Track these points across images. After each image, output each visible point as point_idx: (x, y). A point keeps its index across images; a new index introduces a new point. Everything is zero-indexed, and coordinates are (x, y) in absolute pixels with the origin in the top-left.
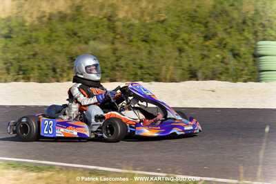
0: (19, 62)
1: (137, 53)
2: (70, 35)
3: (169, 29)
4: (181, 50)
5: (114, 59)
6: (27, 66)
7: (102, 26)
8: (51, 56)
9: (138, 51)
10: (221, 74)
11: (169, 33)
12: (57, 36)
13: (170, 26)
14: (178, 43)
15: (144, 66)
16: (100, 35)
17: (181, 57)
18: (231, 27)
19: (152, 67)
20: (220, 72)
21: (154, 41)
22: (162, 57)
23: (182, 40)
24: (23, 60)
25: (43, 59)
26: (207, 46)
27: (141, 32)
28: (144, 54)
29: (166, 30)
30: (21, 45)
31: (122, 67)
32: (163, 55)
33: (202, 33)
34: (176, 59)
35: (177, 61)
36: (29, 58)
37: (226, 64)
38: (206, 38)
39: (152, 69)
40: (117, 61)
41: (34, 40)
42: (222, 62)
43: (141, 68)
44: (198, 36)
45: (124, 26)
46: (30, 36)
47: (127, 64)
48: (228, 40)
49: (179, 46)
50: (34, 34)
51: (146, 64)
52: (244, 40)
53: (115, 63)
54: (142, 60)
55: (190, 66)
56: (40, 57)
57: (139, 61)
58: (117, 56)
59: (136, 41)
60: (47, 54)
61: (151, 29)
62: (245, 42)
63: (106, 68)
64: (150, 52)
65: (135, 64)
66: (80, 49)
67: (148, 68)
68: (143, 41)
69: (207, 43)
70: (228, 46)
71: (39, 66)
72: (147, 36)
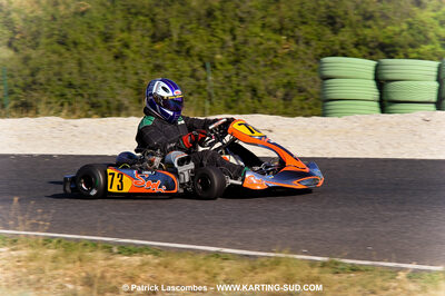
1: (60, 63)
5: (27, 72)
11: (96, 31)
14: (114, 47)
15: (75, 83)
17: (125, 68)
19: (86, 85)
21: (75, 44)
22: (99, 69)
23: (120, 41)
27: (54, 29)
28: (72, 65)
31: (41, 84)
32: (100, 65)
33: (148, 31)
34: (116, 71)
35: (119, 75)
37: (198, 80)
38: (155, 38)
39: (86, 88)
40: (32, 75)
42: (192, 76)
43: (70, 85)
44: (143, 36)
45: (25, 20)
47: (49, 80)
48: (193, 42)
49: (114, 50)
51: (77, 81)
53: (30, 79)
54: (70, 74)
55: (141, 82)
57: (67, 76)
58: (31, 69)
59: (50, 44)
63: (16, 86)
64: (80, 64)
65: (60, 80)
69: (157, 46)
70: (192, 52)
72: (65, 36)
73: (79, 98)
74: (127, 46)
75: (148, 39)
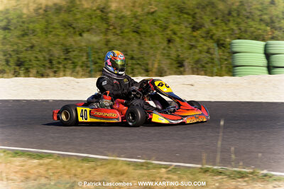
0: (17, 54)
1: (128, 44)
2: (65, 26)
3: (159, 20)
4: (169, 41)
5: (107, 50)
6: (25, 58)
7: (96, 17)
8: (47, 48)
9: (128, 42)
10: (206, 63)
11: (158, 24)
12: (54, 28)
13: (159, 17)
14: (167, 34)
15: (135, 57)
16: (94, 27)
17: (169, 47)
18: (217, 19)
20: (205, 61)
21: (144, 32)
23: (171, 30)
24: (22, 52)
25: (40, 51)
26: (195, 37)
27: (132, 23)
28: (135, 45)
29: (156, 22)
30: (18, 37)
32: (153, 46)
33: (190, 24)
34: (164, 49)
35: (165, 52)
36: (26, 50)
37: (212, 54)
38: (194, 29)
39: (141, 59)
41: (31, 32)
42: (208, 52)
43: (132, 58)
44: (186, 27)
45: (116, 17)
46: (28, 27)
48: (215, 31)
49: (168, 36)
50: (31, 26)
51: (137, 54)
52: (229, 30)
54: (133, 51)
55: (178, 56)
56: (37, 49)
57: (131, 52)
58: (109, 48)
59: (127, 32)
60: (44, 46)
61: (141, 21)
62: (230, 32)
63: (99, 59)
64: (140, 44)
65: (126, 55)
66: (75, 41)
67: (139, 59)
68: (134, 32)
69: (195, 34)
70: (214, 37)
71: (36, 57)
72: (138, 28)
73: (138, 66)
74: (175, 34)
75: (190, 29)
